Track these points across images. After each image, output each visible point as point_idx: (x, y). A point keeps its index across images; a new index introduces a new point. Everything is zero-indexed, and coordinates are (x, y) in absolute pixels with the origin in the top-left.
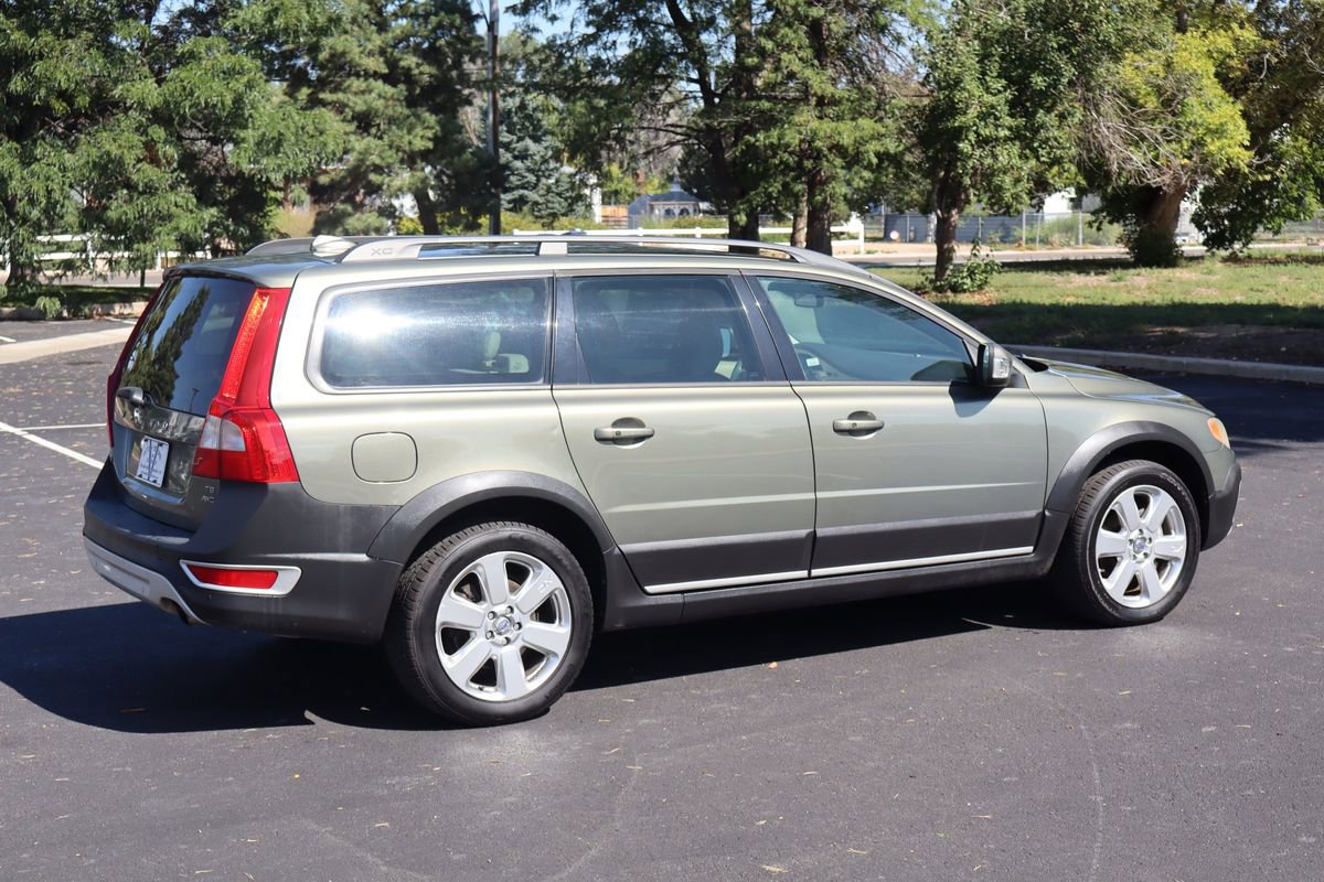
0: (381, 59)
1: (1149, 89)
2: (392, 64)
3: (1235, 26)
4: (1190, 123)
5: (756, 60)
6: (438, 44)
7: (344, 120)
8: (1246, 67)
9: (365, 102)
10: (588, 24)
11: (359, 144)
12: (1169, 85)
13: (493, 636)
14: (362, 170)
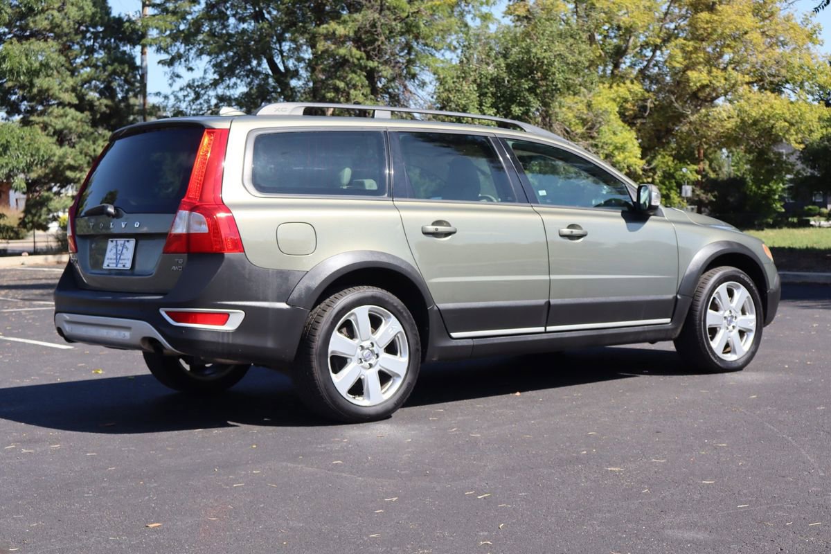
0: (73, 94)
1: (577, 121)
2: (81, 97)
3: (628, 82)
4: (604, 143)
5: (333, 95)
6: (112, 84)
7: (47, 135)
8: (636, 108)
9: (63, 123)
10: (215, 73)
11: (58, 151)
12: (590, 116)
13: (361, 362)
14: (61, 168)
